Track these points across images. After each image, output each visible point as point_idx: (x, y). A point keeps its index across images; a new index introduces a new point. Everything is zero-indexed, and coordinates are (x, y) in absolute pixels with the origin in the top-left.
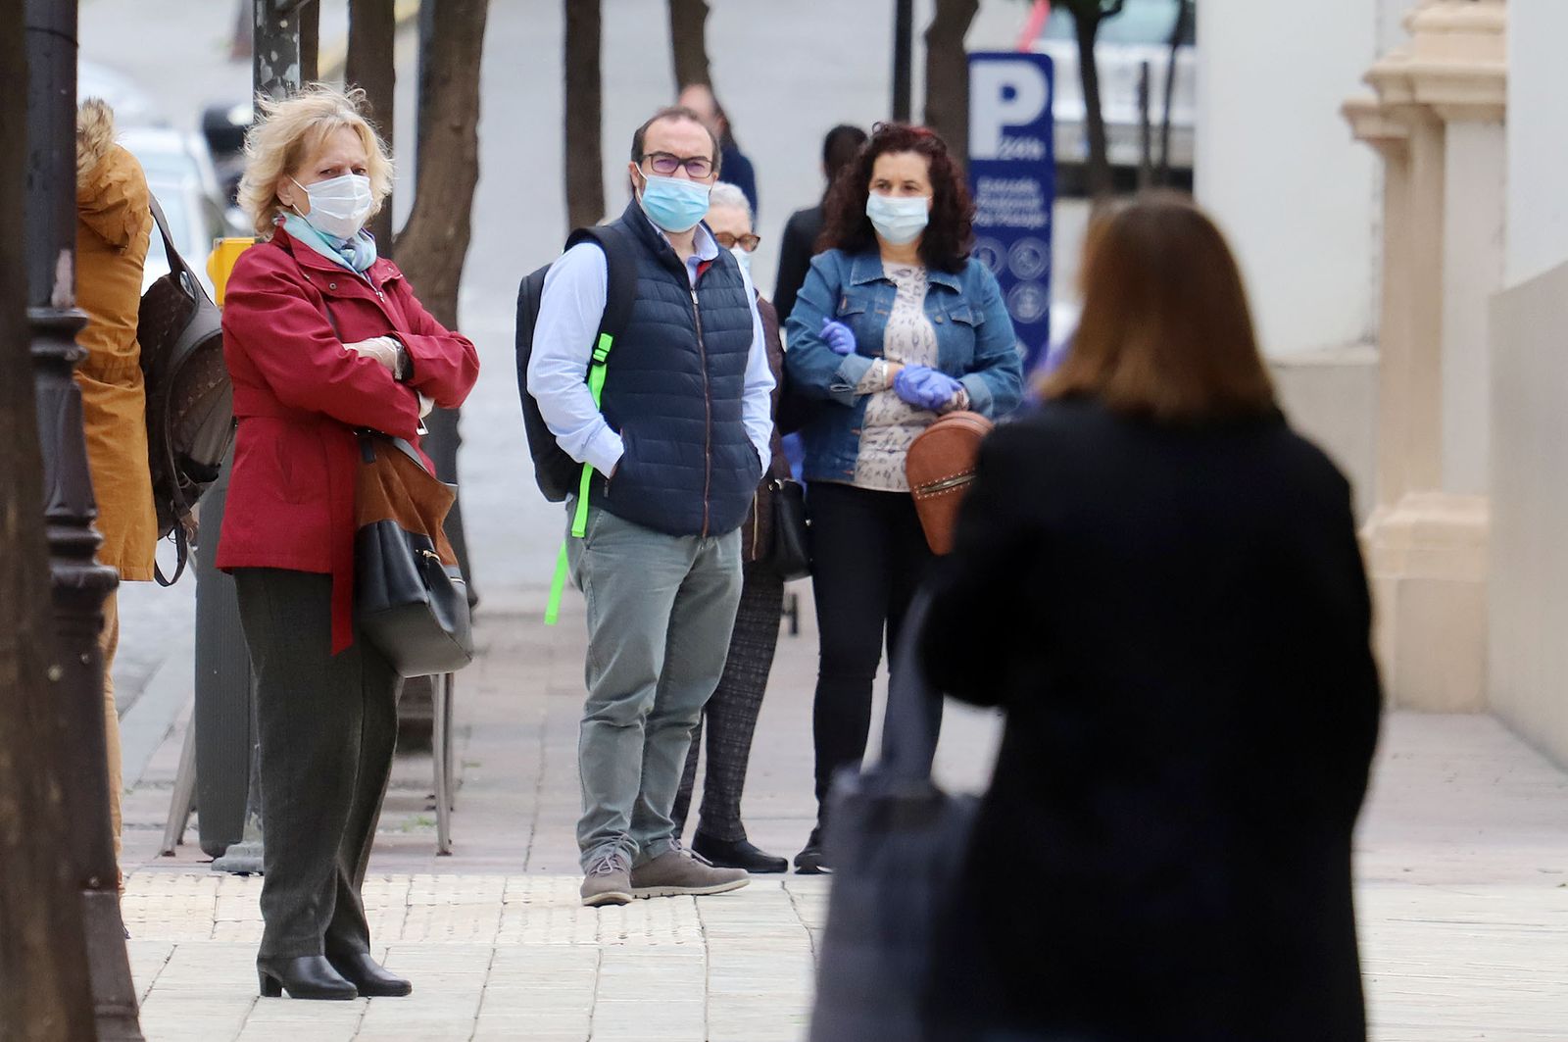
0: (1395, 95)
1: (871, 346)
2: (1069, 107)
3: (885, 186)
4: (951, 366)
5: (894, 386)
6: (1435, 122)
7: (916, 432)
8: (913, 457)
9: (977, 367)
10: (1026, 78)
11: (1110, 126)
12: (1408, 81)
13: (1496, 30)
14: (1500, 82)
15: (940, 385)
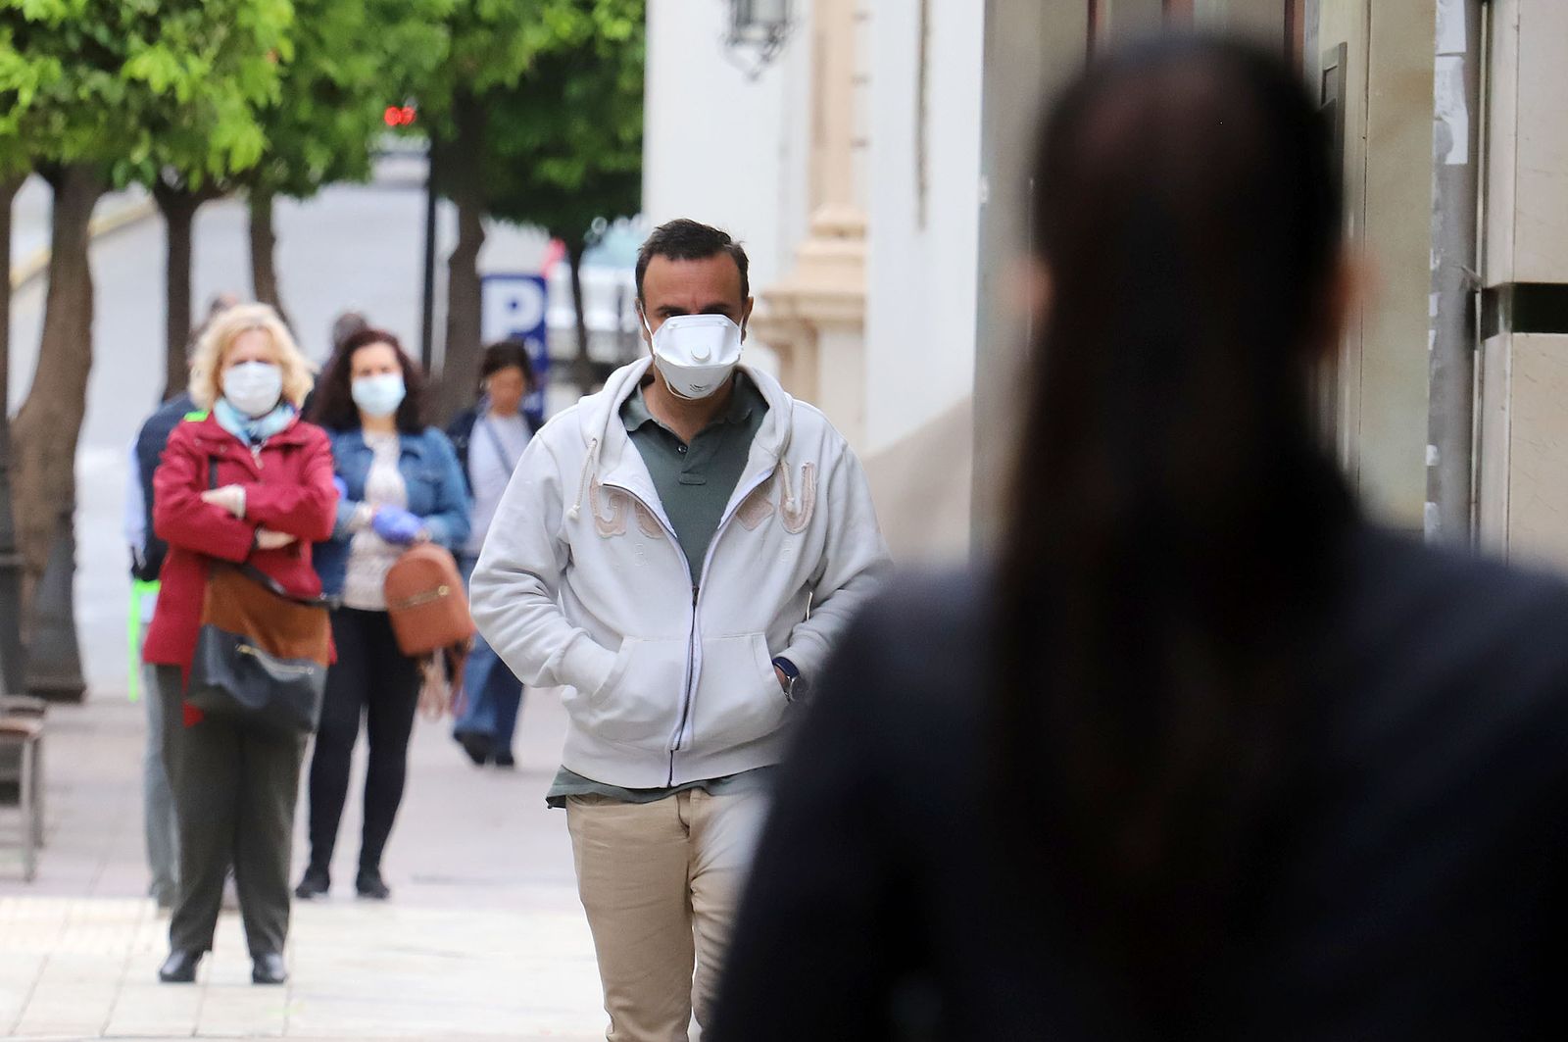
0: (782, 310)
1: (356, 494)
2: (561, 317)
3: (367, 372)
4: (418, 510)
5: (374, 525)
6: (811, 331)
7: (390, 562)
8: (391, 581)
9: (438, 510)
10: (528, 294)
11: (592, 332)
12: (791, 299)
13: (858, 261)
14: (860, 301)
15: (407, 523)
